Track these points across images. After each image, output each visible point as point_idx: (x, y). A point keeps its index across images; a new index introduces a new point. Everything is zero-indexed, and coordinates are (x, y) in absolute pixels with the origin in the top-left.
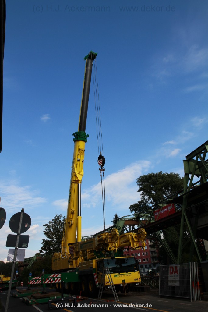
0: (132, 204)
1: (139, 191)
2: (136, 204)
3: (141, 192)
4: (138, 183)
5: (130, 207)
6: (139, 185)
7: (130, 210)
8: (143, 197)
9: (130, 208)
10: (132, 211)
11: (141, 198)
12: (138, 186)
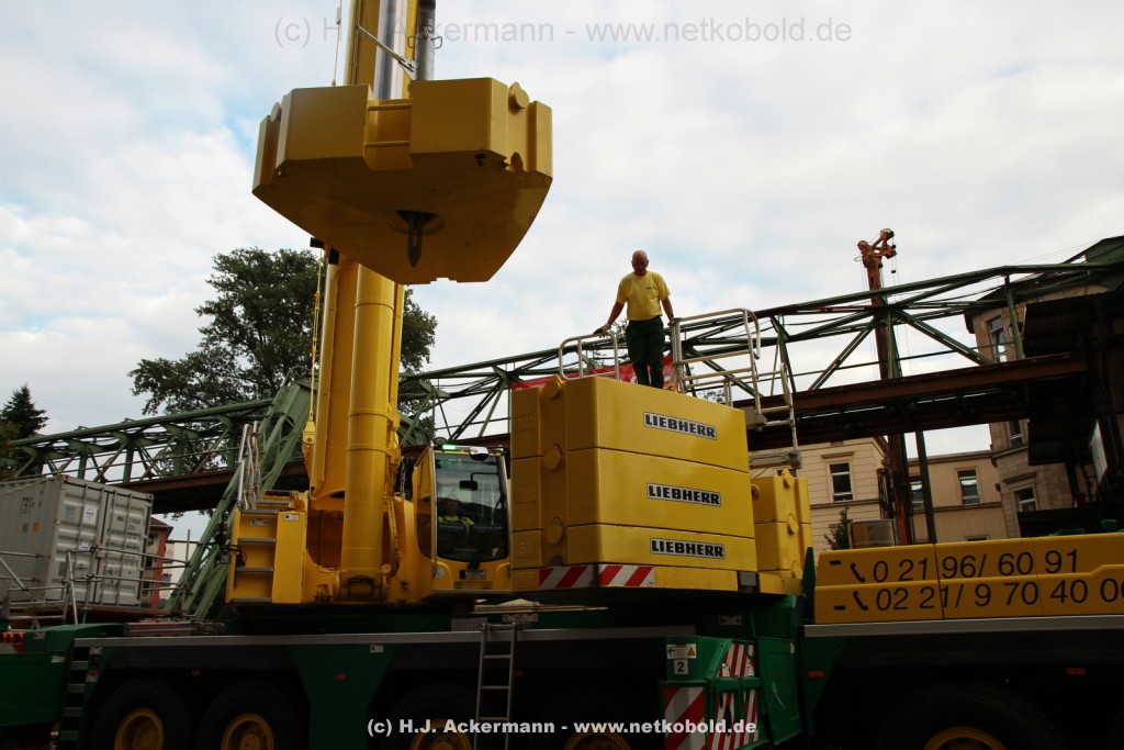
0: (153, 358)
1: (208, 311)
2: (166, 362)
3: (212, 318)
4: (219, 274)
5: (139, 367)
6: (216, 284)
7: (138, 379)
8: (211, 340)
9: (136, 371)
10: (141, 387)
11: (202, 345)
12: (211, 287)
